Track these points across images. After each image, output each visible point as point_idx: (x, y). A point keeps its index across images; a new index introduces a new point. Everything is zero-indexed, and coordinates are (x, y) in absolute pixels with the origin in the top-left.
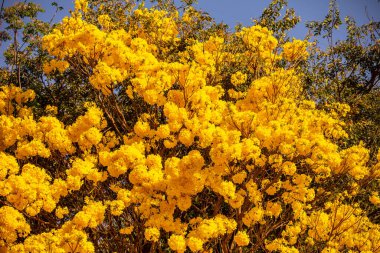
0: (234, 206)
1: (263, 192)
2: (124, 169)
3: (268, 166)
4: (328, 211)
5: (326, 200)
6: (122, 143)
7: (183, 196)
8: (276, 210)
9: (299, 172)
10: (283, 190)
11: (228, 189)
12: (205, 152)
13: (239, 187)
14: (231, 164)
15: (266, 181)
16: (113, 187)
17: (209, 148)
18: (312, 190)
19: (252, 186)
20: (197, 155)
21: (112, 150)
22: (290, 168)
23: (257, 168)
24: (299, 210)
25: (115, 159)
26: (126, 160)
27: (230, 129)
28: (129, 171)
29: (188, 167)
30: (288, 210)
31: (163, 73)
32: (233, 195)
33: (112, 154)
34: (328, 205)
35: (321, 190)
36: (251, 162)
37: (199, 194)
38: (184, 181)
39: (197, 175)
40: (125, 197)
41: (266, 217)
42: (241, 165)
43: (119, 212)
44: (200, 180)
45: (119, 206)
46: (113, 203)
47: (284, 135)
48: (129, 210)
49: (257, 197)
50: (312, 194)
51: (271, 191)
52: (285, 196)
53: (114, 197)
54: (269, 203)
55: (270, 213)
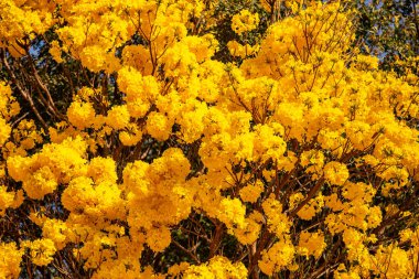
0: (243, 240)
1: (293, 215)
2: (52, 185)
3: (299, 170)
4: (406, 246)
5: (402, 226)
6: (47, 139)
7: (156, 226)
8: (315, 244)
9: (353, 179)
10: (326, 211)
11: (232, 212)
12: (192, 151)
13: (252, 207)
14: (236, 169)
15: (297, 196)
16: (34, 216)
17: (197, 144)
18: (377, 209)
19: (273, 206)
20: (177, 156)
21: (30, 152)
22: (338, 174)
23: (282, 175)
24: (355, 244)
25: (35, 169)
26: (54, 169)
27: (232, 109)
28: (61, 187)
29: (162, 177)
30: (337, 245)
31: (113, 16)
32: (241, 221)
33: (29, 161)
34: (406, 234)
35: (392, 209)
36: (270, 164)
37: (184, 222)
38: (157, 202)
39: (179, 190)
40: (56, 232)
41: (299, 259)
42: (253, 169)
43: (45, 260)
44: (184, 199)
45: (45, 250)
46: (35, 245)
47: (326, 115)
48: (63, 254)
49: (281, 225)
50: (376, 216)
51: (307, 213)
52: (330, 221)
53: (36, 232)
54: (304, 234)
55: (305, 251)
